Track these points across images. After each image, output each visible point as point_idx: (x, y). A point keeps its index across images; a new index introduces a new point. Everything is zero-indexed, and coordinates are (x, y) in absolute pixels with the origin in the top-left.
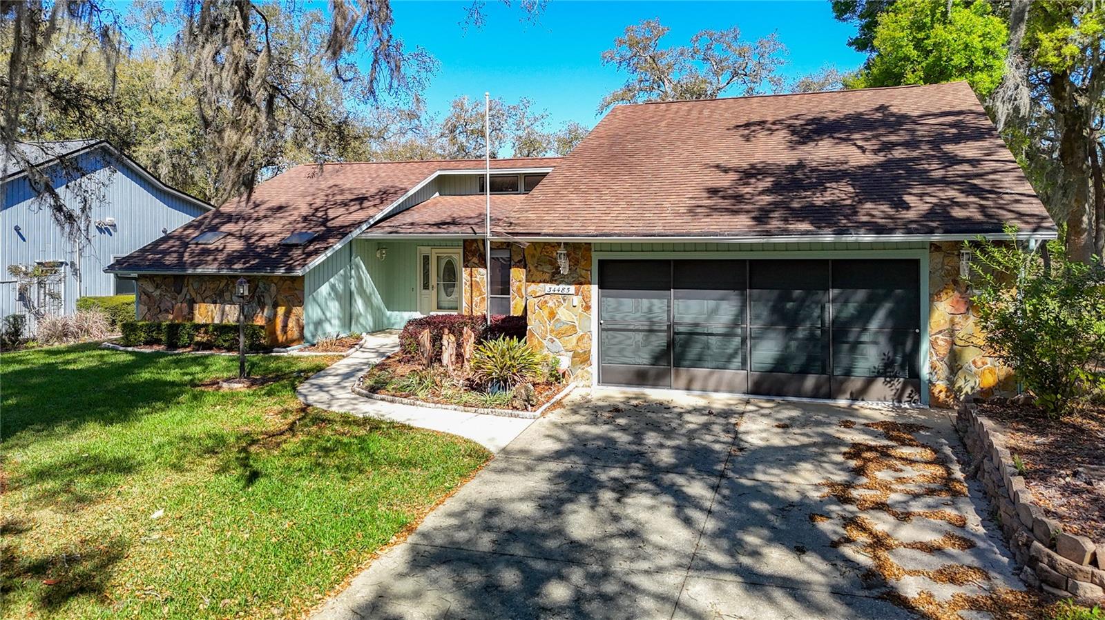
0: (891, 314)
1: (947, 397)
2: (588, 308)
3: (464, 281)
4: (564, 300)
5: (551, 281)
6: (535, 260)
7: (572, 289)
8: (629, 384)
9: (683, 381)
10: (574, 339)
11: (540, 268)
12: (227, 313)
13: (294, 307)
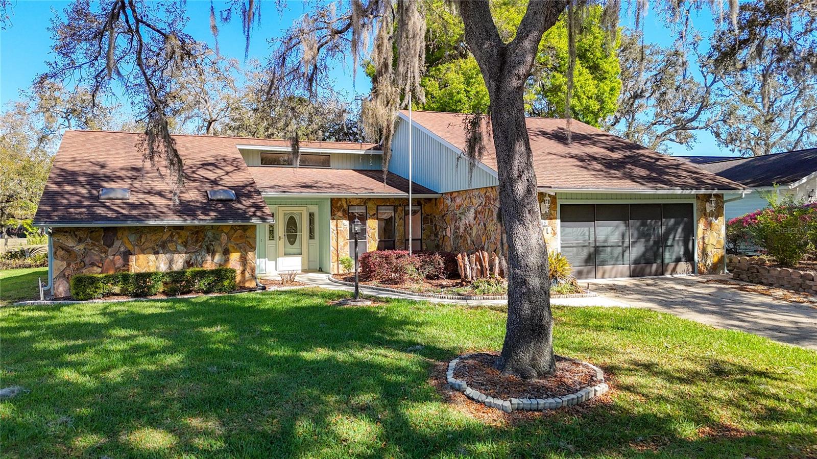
0: (683, 230)
2: (555, 234)
3: (331, 230)
9: (600, 273)
12: (171, 262)
13: (246, 253)
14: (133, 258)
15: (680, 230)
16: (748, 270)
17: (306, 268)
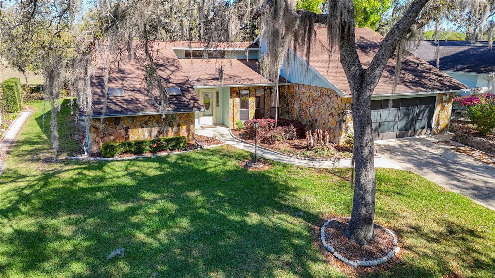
1: (436, 131)
3: (230, 104)
5: (349, 109)
9: (381, 137)
12: (151, 132)
13: (190, 126)
14: (130, 130)
15: (427, 111)
16: (461, 136)
17: (215, 123)
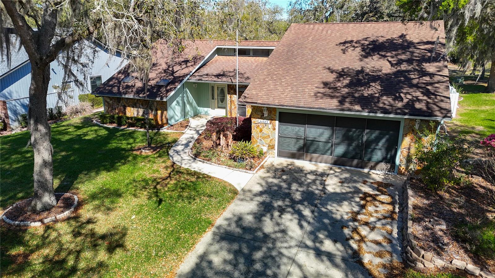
0: (387, 140)
1: (405, 171)
2: (274, 129)
3: (228, 100)
4: (266, 126)
5: (261, 118)
6: (255, 110)
7: (269, 122)
8: (289, 157)
9: (309, 158)
10: (269, 140)
11: (257, 113)
12: (138, 112)
14: (126, 108)
15: (384, 140)
